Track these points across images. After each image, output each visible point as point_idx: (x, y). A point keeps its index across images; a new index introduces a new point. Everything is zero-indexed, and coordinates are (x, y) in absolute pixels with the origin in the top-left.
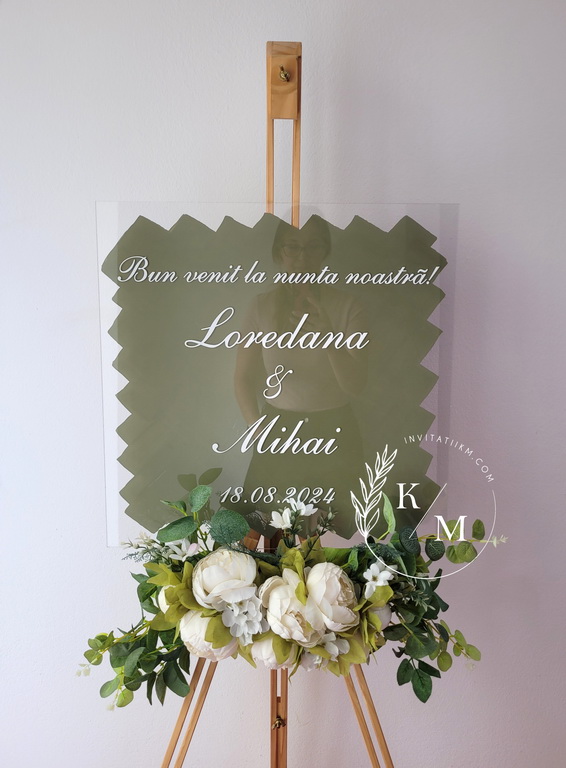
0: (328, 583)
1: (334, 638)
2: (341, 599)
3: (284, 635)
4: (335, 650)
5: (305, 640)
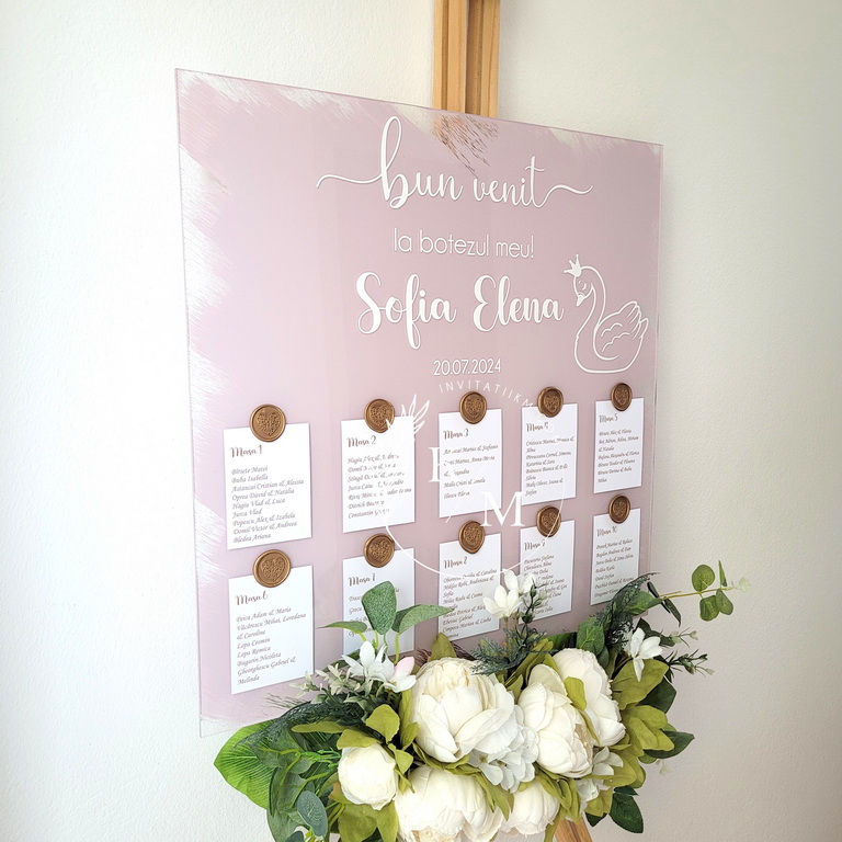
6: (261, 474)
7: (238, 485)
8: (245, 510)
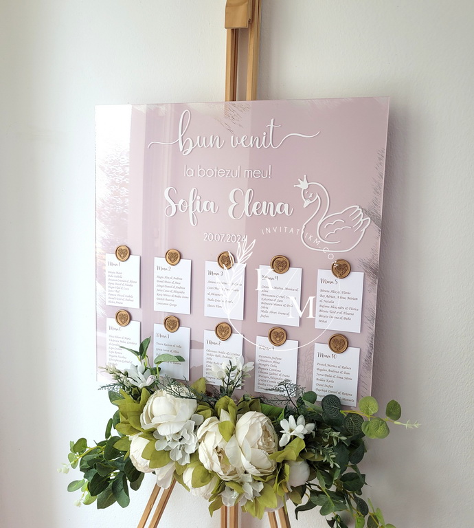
0: (252, 427)
1: (251, 480)
2: (261, 443)
3: (207, 466)
4: (249, 490)
5: (221, 473)
6: (119, 275)
7: (111, 278)
8: (113, 289)
